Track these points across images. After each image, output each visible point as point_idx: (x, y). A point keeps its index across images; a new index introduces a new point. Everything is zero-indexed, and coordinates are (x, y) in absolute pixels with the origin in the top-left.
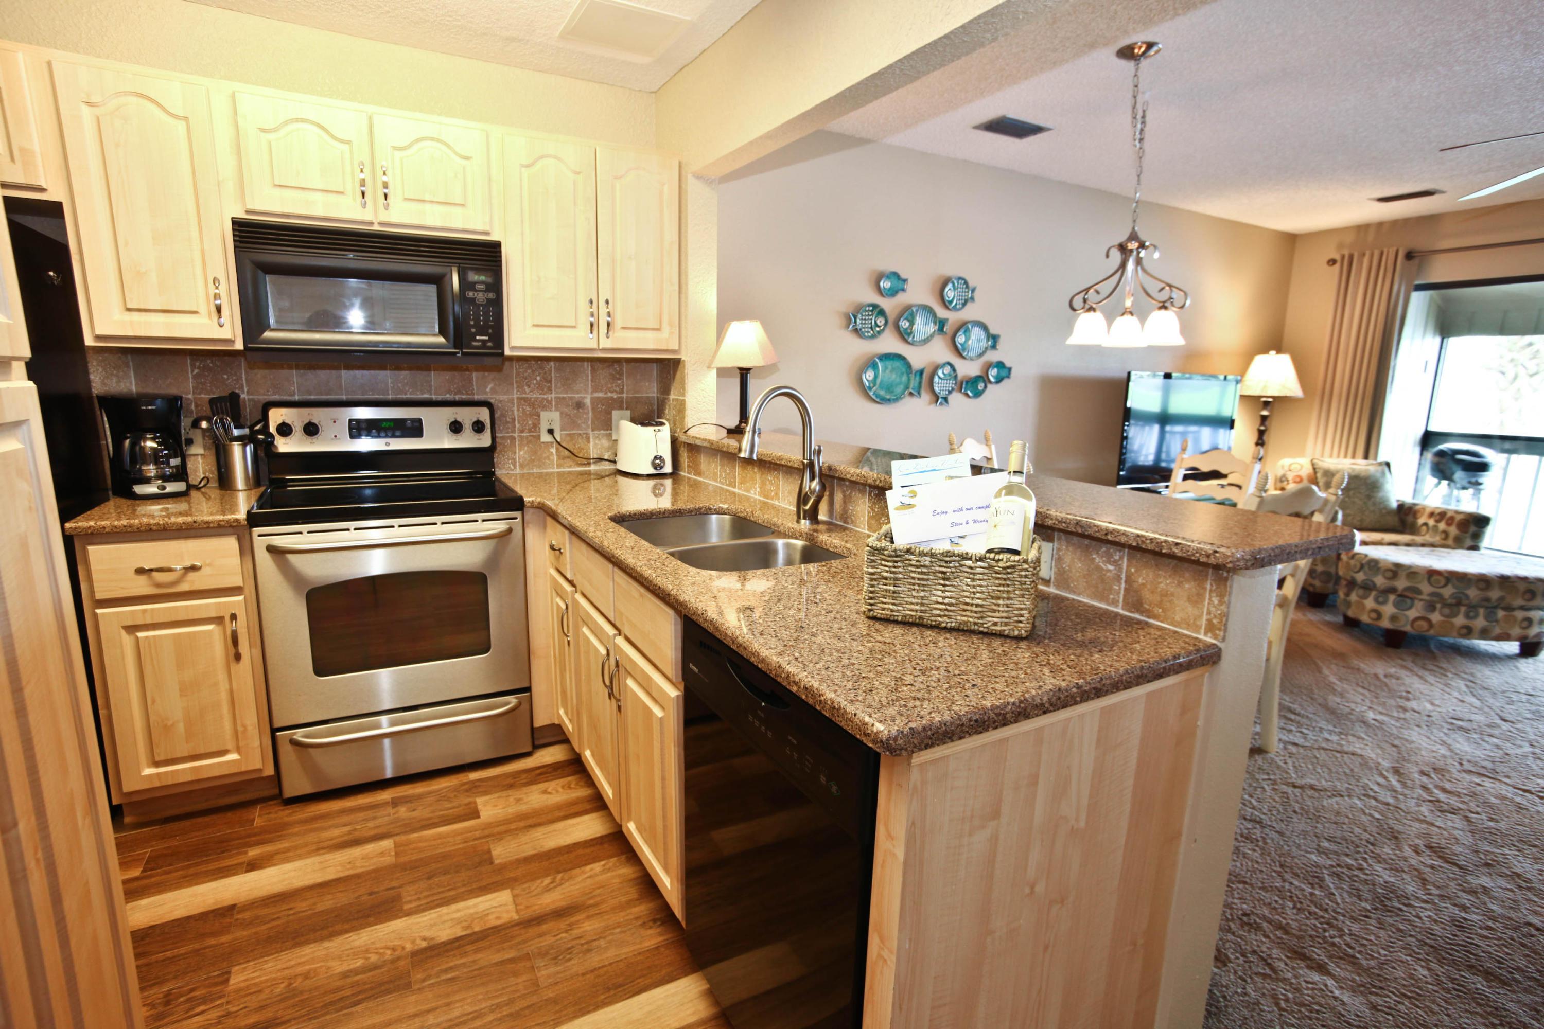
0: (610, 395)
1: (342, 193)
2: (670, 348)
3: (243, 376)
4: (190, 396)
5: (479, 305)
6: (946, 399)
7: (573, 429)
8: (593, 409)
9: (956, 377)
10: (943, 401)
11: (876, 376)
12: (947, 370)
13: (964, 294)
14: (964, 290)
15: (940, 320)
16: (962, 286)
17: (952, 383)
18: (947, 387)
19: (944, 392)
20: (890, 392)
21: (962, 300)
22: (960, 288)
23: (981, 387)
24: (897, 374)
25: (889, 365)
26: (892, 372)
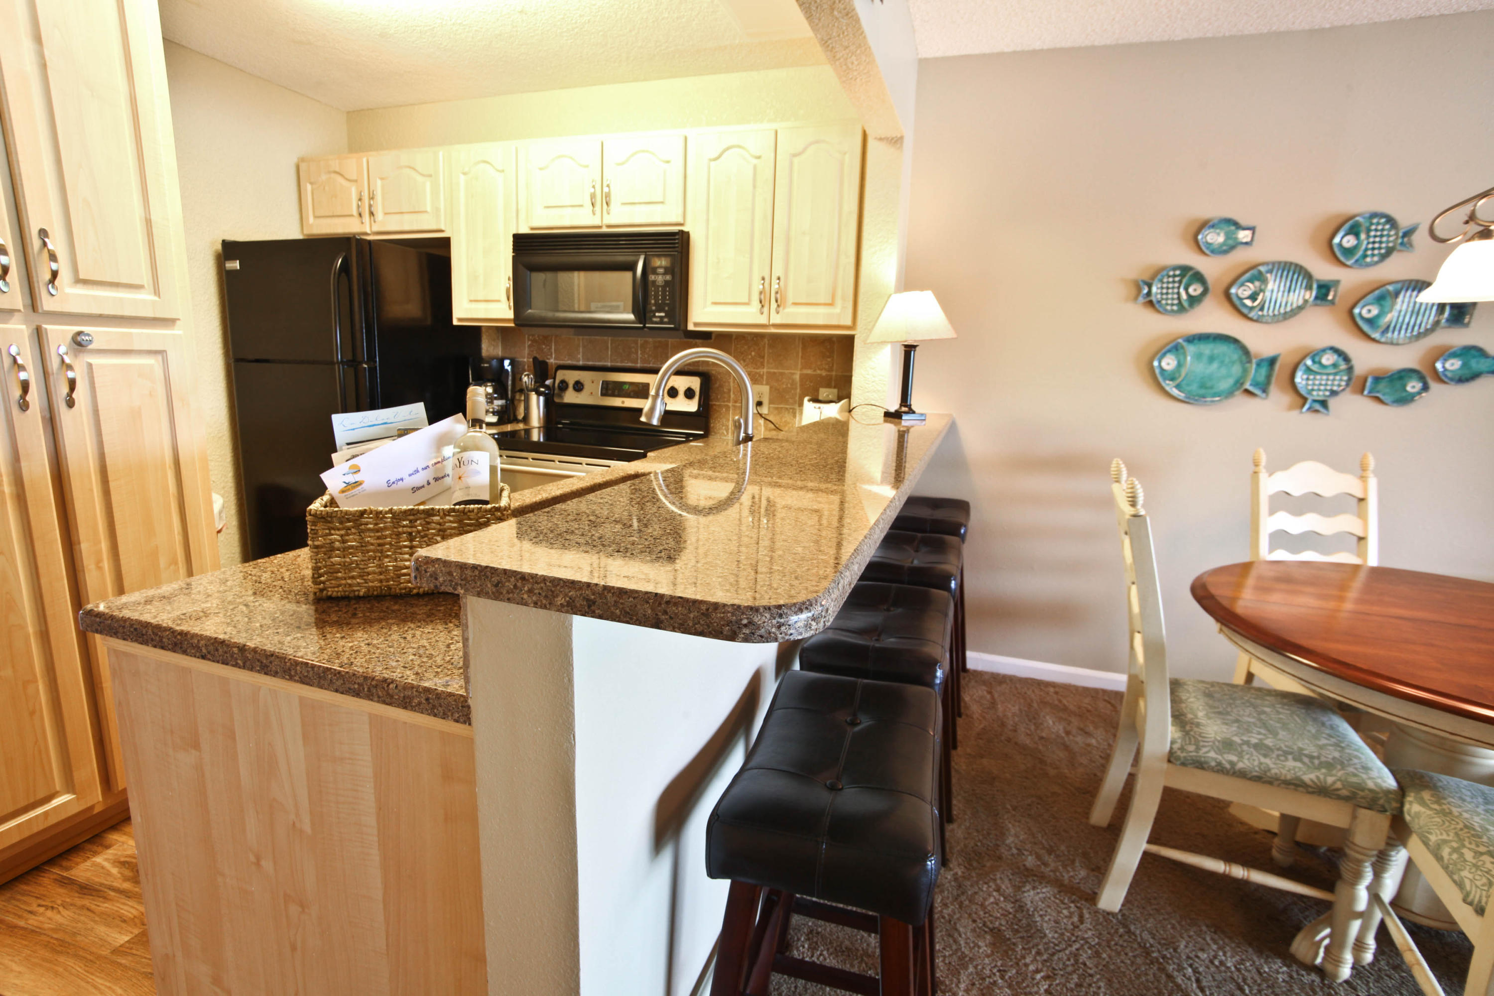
0: (819, 372)
1: (581, 206)
2: (842, 323)
3: (553, 347)
4: (525, 360)
5: (659, 286)
6: (1324, 403)
7: (780, 403)
8: (801, 385)
9: (1350, 369)
10: (1317, 406)
11: (1180, 365)
12: (1328, 359)
13: (1384, 239)
14: (1385, 233)
15: (1322, 283)
16: (1380, 227)
17: (1341, 380)
18: (1326, 385)
19: (1321, 393)
20: (1206, 388)
21: (1380, 248)
22: (1376, 230)
23: (1413, 387)
24: (1222, 362)
25: (1207, 349)
26: (1211, 359)
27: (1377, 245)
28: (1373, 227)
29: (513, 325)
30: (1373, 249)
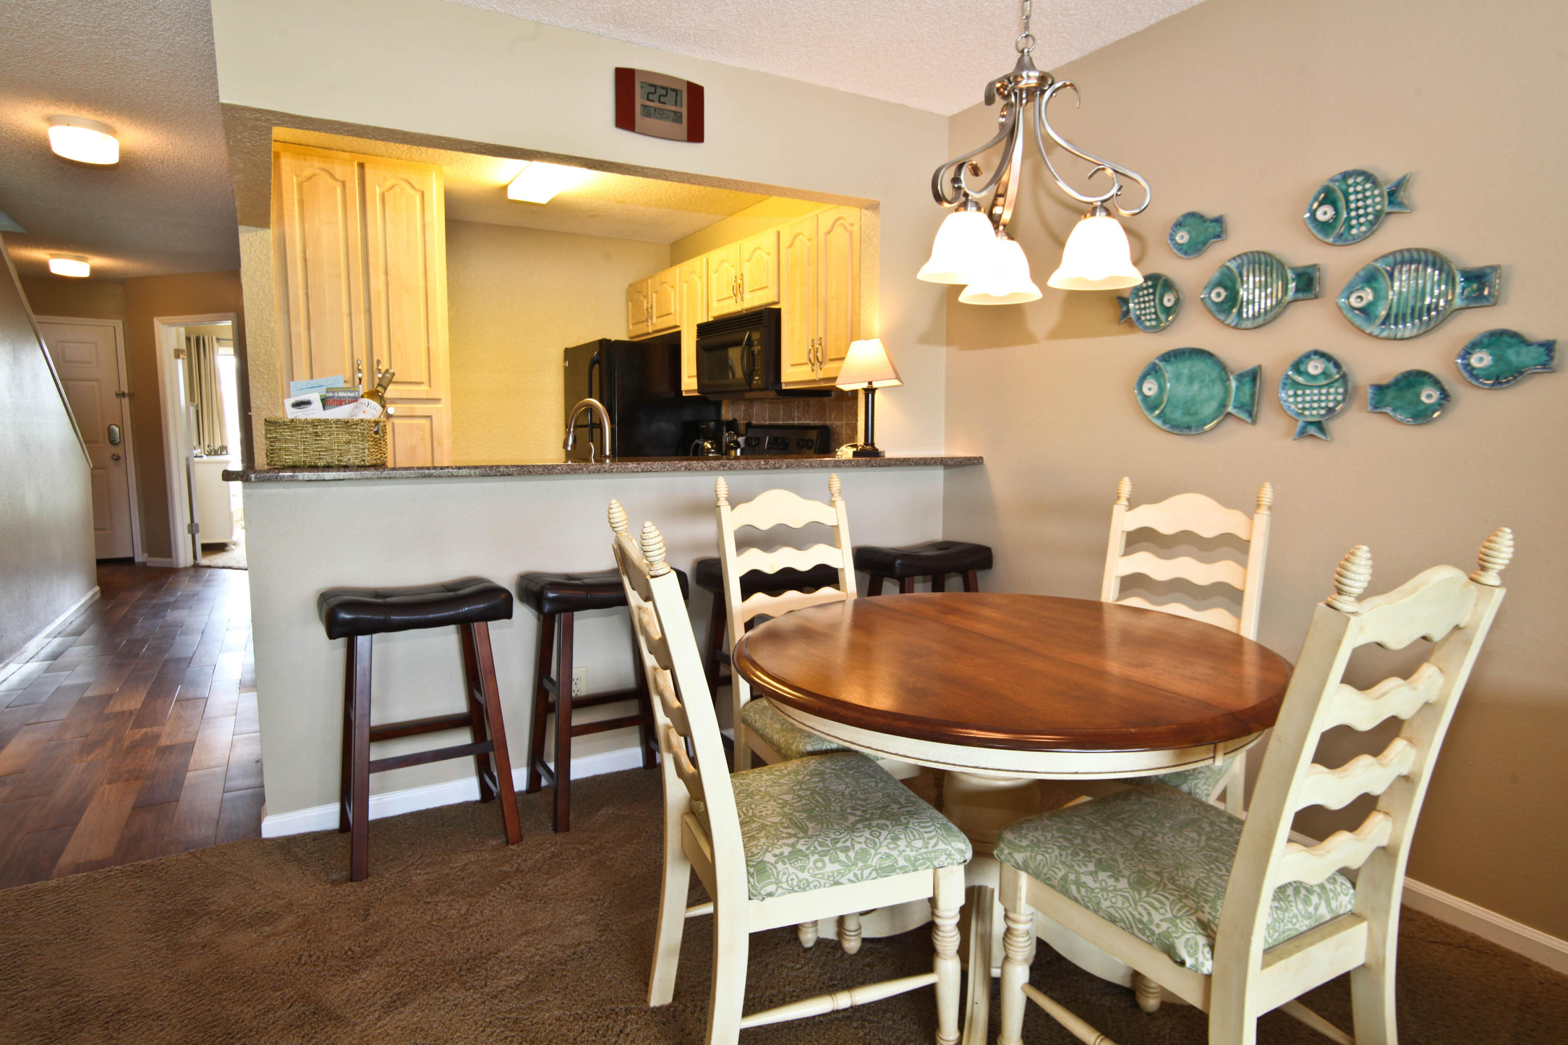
5: (755, 355)
6: (1320, 426)
9: (1344, 378)
10: (1312, 430)
11: (1161, 389)
12: (1316, 367)
13: (1369, 202)
14: (1368, 194)
15: (1300, 271)
16: (1359, 188)
17: (1337, 393)
18: (1320, 401)
19: (1314, 412)
20: (1191, 415)
21: (1367, 214)
22: (1357, 192)
23: (1429, 396)
24: (1202, 382)
25: (1186, 367)
26: (1191, 379)
27: (1361, 212)
28: (1351, 190)
29: (697, 394)
30: (1359, 216)
